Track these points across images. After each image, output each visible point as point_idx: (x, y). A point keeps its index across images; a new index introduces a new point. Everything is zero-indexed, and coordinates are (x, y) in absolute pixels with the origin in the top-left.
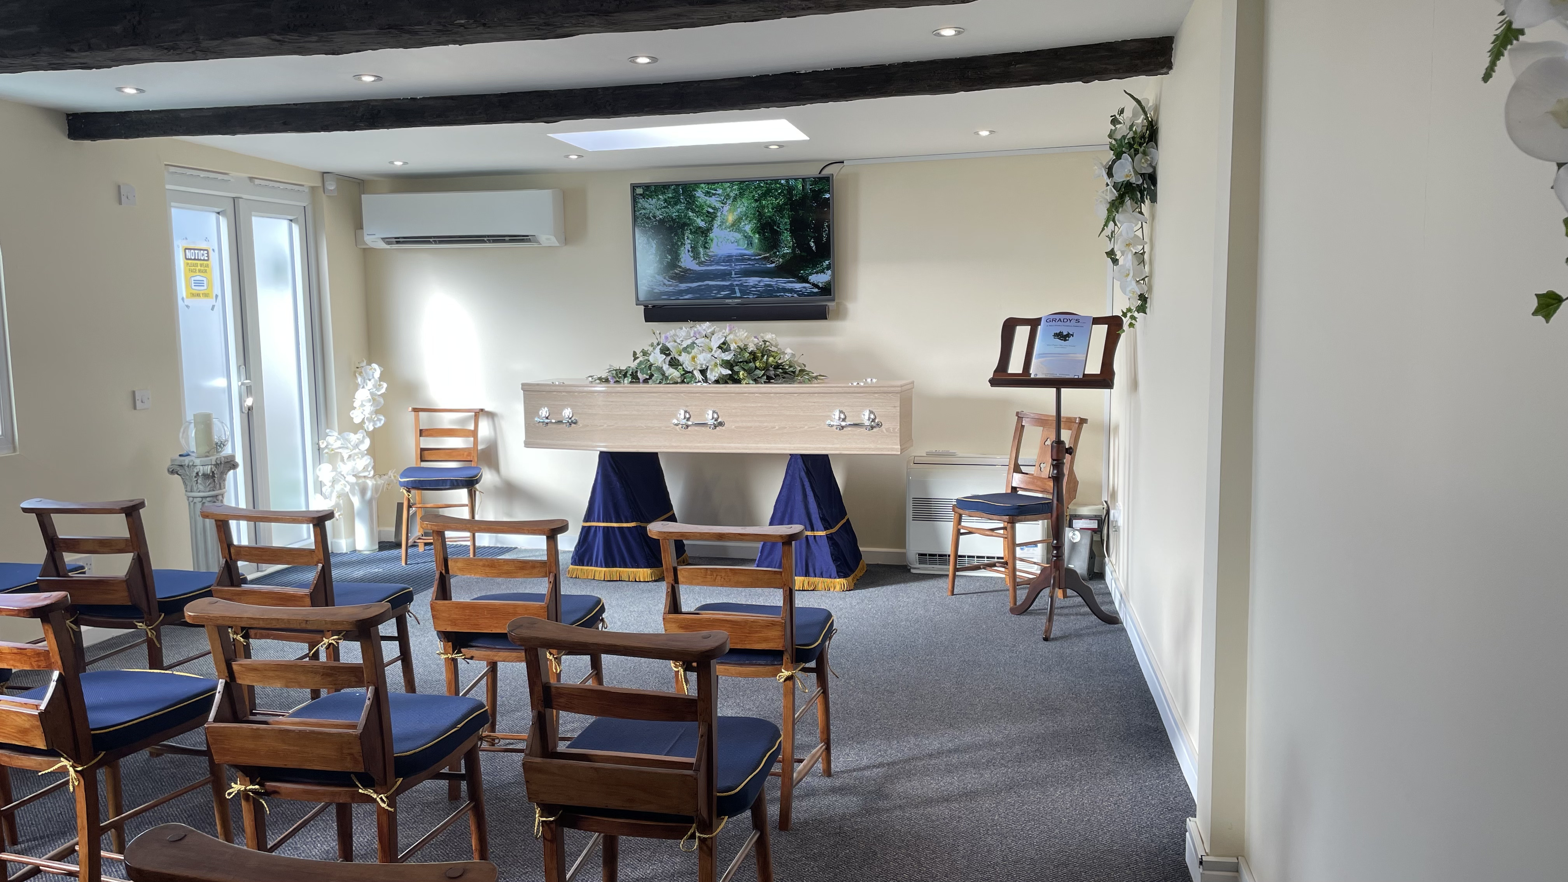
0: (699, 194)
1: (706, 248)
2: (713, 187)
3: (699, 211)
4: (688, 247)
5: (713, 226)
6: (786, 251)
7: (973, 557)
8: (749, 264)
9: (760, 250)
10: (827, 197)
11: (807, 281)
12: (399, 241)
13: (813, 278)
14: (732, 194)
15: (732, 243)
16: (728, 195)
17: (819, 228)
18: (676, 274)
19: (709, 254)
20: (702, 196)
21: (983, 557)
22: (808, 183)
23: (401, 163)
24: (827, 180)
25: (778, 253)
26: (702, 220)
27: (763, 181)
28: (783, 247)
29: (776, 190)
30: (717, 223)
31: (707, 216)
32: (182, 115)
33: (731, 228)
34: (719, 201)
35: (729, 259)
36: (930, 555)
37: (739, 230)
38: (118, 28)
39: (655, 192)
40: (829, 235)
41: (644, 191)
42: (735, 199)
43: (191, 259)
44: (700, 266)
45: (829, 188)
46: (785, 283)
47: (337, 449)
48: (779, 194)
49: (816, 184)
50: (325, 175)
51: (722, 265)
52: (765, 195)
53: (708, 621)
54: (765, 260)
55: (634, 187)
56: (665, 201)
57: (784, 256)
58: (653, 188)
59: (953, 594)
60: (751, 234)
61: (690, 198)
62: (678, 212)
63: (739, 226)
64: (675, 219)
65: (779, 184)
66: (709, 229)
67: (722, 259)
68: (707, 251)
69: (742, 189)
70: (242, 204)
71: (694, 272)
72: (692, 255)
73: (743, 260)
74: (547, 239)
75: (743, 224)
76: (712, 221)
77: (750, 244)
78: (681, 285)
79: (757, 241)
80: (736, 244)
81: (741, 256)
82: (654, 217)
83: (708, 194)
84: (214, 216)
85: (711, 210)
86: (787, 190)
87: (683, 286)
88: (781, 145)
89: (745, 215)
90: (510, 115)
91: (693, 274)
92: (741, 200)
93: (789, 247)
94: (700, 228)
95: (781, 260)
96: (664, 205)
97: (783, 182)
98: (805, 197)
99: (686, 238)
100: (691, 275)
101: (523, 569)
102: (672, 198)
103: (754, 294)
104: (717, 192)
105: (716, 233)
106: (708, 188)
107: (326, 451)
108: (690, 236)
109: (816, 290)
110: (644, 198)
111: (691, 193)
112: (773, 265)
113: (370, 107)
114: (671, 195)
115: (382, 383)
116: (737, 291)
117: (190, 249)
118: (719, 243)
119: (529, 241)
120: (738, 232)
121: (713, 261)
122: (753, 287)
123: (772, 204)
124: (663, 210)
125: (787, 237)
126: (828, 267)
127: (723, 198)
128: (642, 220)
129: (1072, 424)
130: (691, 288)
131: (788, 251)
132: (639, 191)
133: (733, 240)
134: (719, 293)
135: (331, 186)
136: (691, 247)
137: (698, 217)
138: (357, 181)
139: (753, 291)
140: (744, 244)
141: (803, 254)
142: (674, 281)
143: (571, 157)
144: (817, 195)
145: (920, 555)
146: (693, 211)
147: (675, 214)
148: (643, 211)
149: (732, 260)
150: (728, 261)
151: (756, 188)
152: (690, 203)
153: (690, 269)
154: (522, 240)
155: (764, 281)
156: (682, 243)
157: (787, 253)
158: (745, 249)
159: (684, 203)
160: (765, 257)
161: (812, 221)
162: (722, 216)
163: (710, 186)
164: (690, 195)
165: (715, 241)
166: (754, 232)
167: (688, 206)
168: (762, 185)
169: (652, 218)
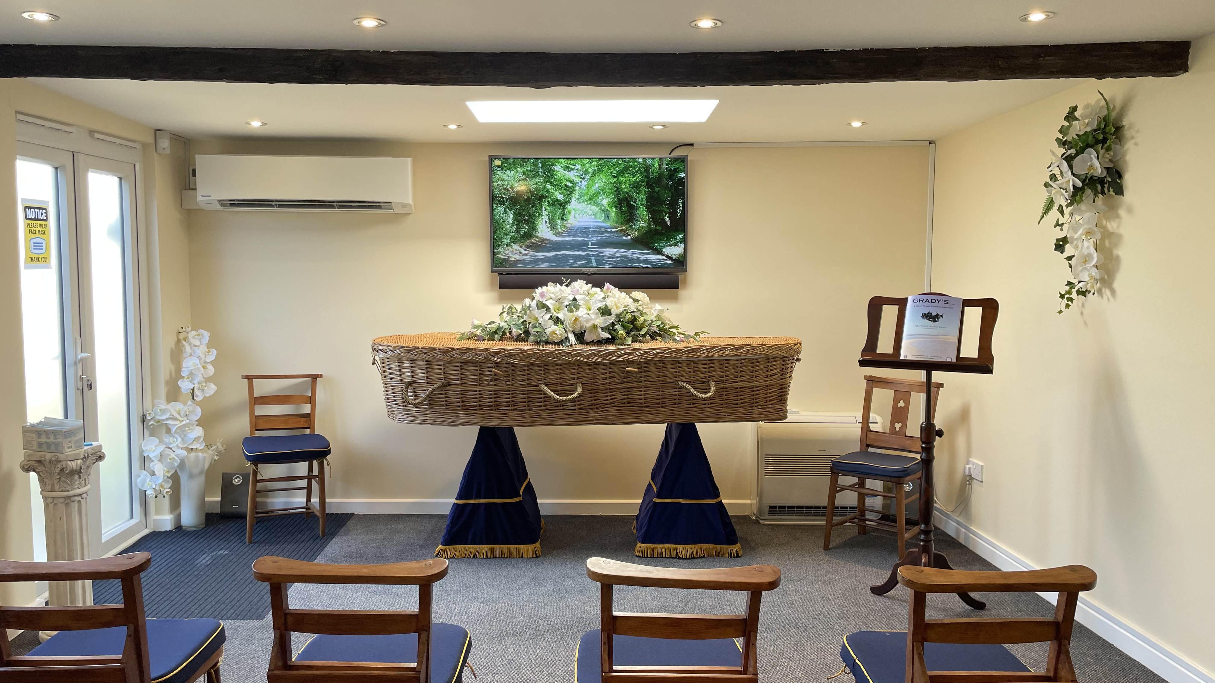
0: (558, 168)
1: (563, 219)
2: (572, 162)
3: (557, 185)
4: (545, 218)
5: (571, 199)
6: (642, 224)
8: (606, 236)
9: (617, 223)
10: (682, 176)
11: (660, 253)
13: (667, 251)
14: (590, 170)
15: (590, 216)
16: (587, 171)
17: (674, 206)
18: (533, 243)
19: (567, 225)
20: (561, 170)
22: (664, 163)
23: (259, 125)
24: (680, 160)
25: (634, 227)
26: (560, 193)
27: (621, 158)
28: (639, 221)
29: (634, 168)
30: (575, 196)
31: (565, 190)
33: (589, 202)
34: (578, 176)
35: (586, 231)
36: (781, 507)
37: (597, 204)
39: (514, 165)
40: (683, 211)
41: (503, 163)
42: (593, 175)
44: (557, 236)
45: (685, 168)
46: (640, 255)
47: (164, 420)
48: (637, 172)
49: (672, 164)
50: (157, 132)
51: (579, 237)
52: (622, 172)
54: (621, 233)
55: (492, 158)
56: (524, 173)
57: (639, 229)
58: (512, 160)
59: (828, 549)
60: (608, 208)
61: (549, 172)
62: (536, 185)
63: (596, 200)
64: (534, 191)
65: (637, 162)
66: (567, 202)
67: (579, 230)
68: (565, 222)
69: (600, 166)
70: (80, 158)
71: (551, 242)
72: (549, 226)
73: (600, 232)
75: (600, 198)
76: (570, 194)
77: (608, 217)
78: (537, 254)
79: (613, 214)
80: (593, 217)
81: (598, 228)
82: (513, 189)
83: (567, 168)
85: (569, 184)
86: (645, 168)
87: (540, 255)
89: (603, 191)
91: (550, 244)
92: (599, 176)
93: (645, 221)
94: (558, 200)
95: (636, 233)
96: (522, 178)
97: (640, 160)
98: (661, 175)
99: (544, 209)
100: (548, 245)
102: (530, 171)
103: (609, 264)
104: (576, 168)
105: (574, 205)
106: (567, 163)
108: (548, 208)
109: (670, 262)
110: (502, 169)
111: (550, 167)
112: (629, 237)
114: (530, 168)
115: (211, 349)
116: (593, 261)
118: (577, 216)
119: (380, 207)
120: (596, 206)
121: (570, 232)
122: (609, 257)
123: (629, 180)
124: (521, 182)
125: (643, 212)
126: (682, 241)
127: (581, 173)
128: (500, 190)
130: (547, 257)
131: (644, 225)
132: (498, 163)
133: (590, 212)
134: (575, 262)
135: (165, 144)
136: (549, 218)
137: (556, 190)
138: (184, 140)
139: (609, 261)
140: (601, 217)
141: (658, 228)
142: (531, 250)
143: (450, 126)
144: (672, 174)
145: (770, 507)
146: (551, 184)
147: (533, 186)
148: (501, 183)
149: (589, 231)
150: (585, 233)
151: (614, 165)
152: (549, 176)
153: (546, 239)
154: (376, 207)
155: (619, 252)
156: (539, 215)
157: (643, 227)
158: (602, 222)
159: (543, 176)
160: (621, 230)
161: (667, 198)
162: (581, 190)
163: (569, 161)
164: (548, 169)
165: (573, 213)
166: (612, 206)
167: (547, 179)
168: (621, 162)
169: (510, 190)
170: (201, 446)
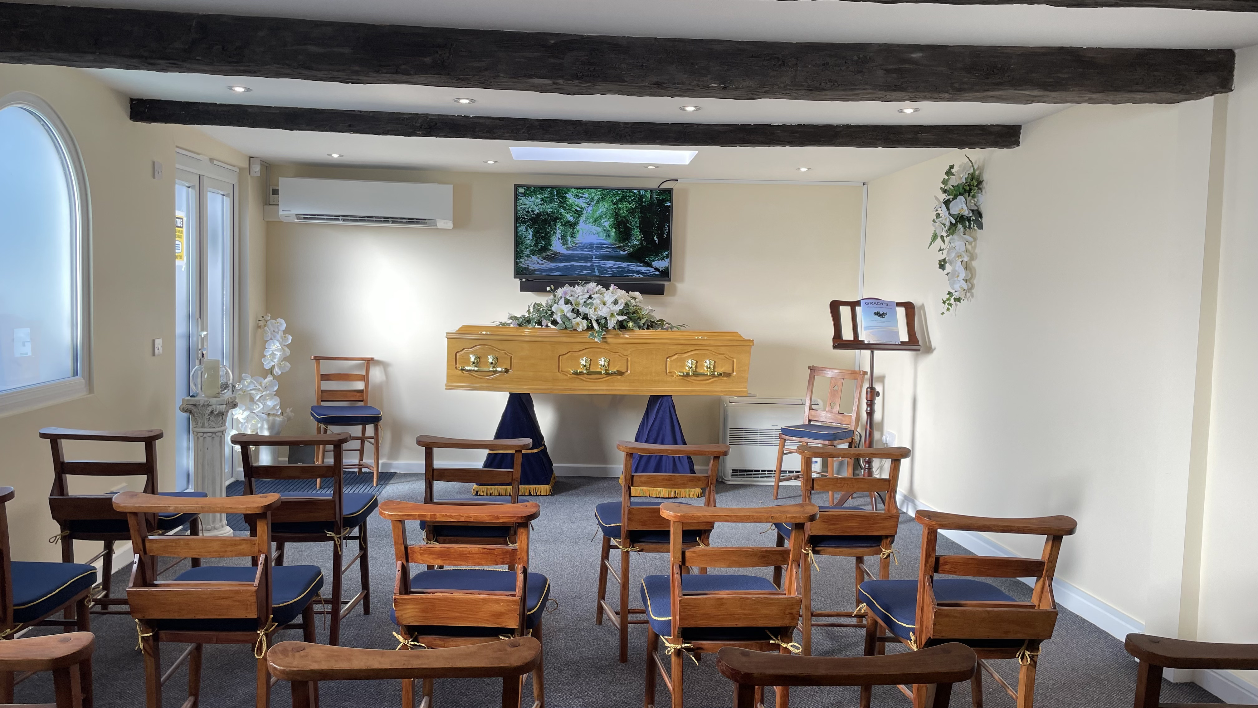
0: (570, 196)
1: (572, 237)
2: (581, 191)
3: (569, 209)
4: (559, 235)
5: (579, 221)
6: (636, 242)
7: (765, 471)
8: (607, 251)
9: (616, 241)
10: (668, 205)
11: (649, 265)
12: (308, 217)
13: (655, 264)
14: (596, 198)
15: (594, 234)
16: (592, 198)
17: (661, 228)
18: (548, 255)
19: (576, 242)
20: (572, 197)
22: (654, 194)
23: (338, 156)
24: (669, 192)
25: (629, 244)
26: (571, 216)
27: (620, 190)
28: (633, 240)
29: (630, 197)
30: (583, 218)
31: (575, 213)
33: (594, 224)
34: (585, 202)
35: (591, 246)
36: (741, 470)
37: (600, 225)
39: (534, 193)
40: (668, 232)
41: (526, 190)
42: (598, 202)
44: (567, 250)
45: (670, 198)
46: (634, 266)
47: (251, 390)
48: (632, 200)
49: (660, 195)
50: (252, 158)
51: (585, 251)
52: (621, 200)
54: (619, 249)
55: (517, 187)
56: (542, 199)
57: (634, 246)
58: (533, 189)
59: (777, 499)
60: (609, 228)
61: (563, 199)
62: (552, 208)
63: (600, 222)
64: (550, 214)
65: (632, 193)
66: (576, 223)
67: (585, 246)
68: (574, 239)
69: (604, 195)
70: (205, 181)
71: (562, 255)
72: (562, 242)
73: (602, 248)
74: (445, 224)
75: (603, 220)
76: (579, 217)
77: (608, 236)
78: (551, 264)
79: (613, 234)
80: (597, 235)
81: (600, 245)
82: (533, 211)
83: (576, 196)
84: (185, 189)
85: (579, 209)
86: (639, 197)
87: (553, 265)
89: (605, 214)
91: (562, 256)
92: (602, 203)
93: (638, 240)
94: (569, 221)
95: (631, 249)
96: (541, 203)
97: (635, 191)
98: (651, 203)
99: (557, 228)
100: (560, 257)
102: (548, 197)
103: (609, 274)
104: (584, 196)
105: (581, 226)
106: (577, 192)
108: (561, 227)
109: (657, 273)
110: (525, 196)
111: (563, 194)
112: (625, 253)
114: (547, 195)
115: (287, 335)
116: (596, 270)
118: (584, 234)
119: (425, 223)
120: (599, 227)
121: (578, 247)
122: (609, 268)
123: (626, 207)
124: (540, 206)
125: (636, 232)
126: (667, 256)
127: (588, 201)
128: (523, 213)
129: (857, 375)
130: (559, 267)
132: (521, 190)
133: (595, 232)
134: (582, 271)
135: (254, 168)
136: (561, 236)
137: (568, 213)
138: (266, 164)
139: (608, 271)
140: (603, 235)
141: (648, 246)
142: (546, 261)
144: (661, 203)
145: (733, 470)
146: (564, 208)
147: (549, 210)
148: (524, 206)
149: (593, 247)
150: (590, 248)
151: (614, 194)
152: (562, 202)
153: (559, 253)
154: (422, 223)
155: (617, 264)
156: (554, 232)
157: (636, 244)
158: (604, 240)
159: (557, 202)
160: (619, 246)
161: (656, 222)
162: (587, 214)
163: (579, 191)
164: (562, 197)
165: (580, 232)
166: (612, 227)
167: (560, 205)
168: (620, 193)
169: (531, 212)
170: (277, 412)
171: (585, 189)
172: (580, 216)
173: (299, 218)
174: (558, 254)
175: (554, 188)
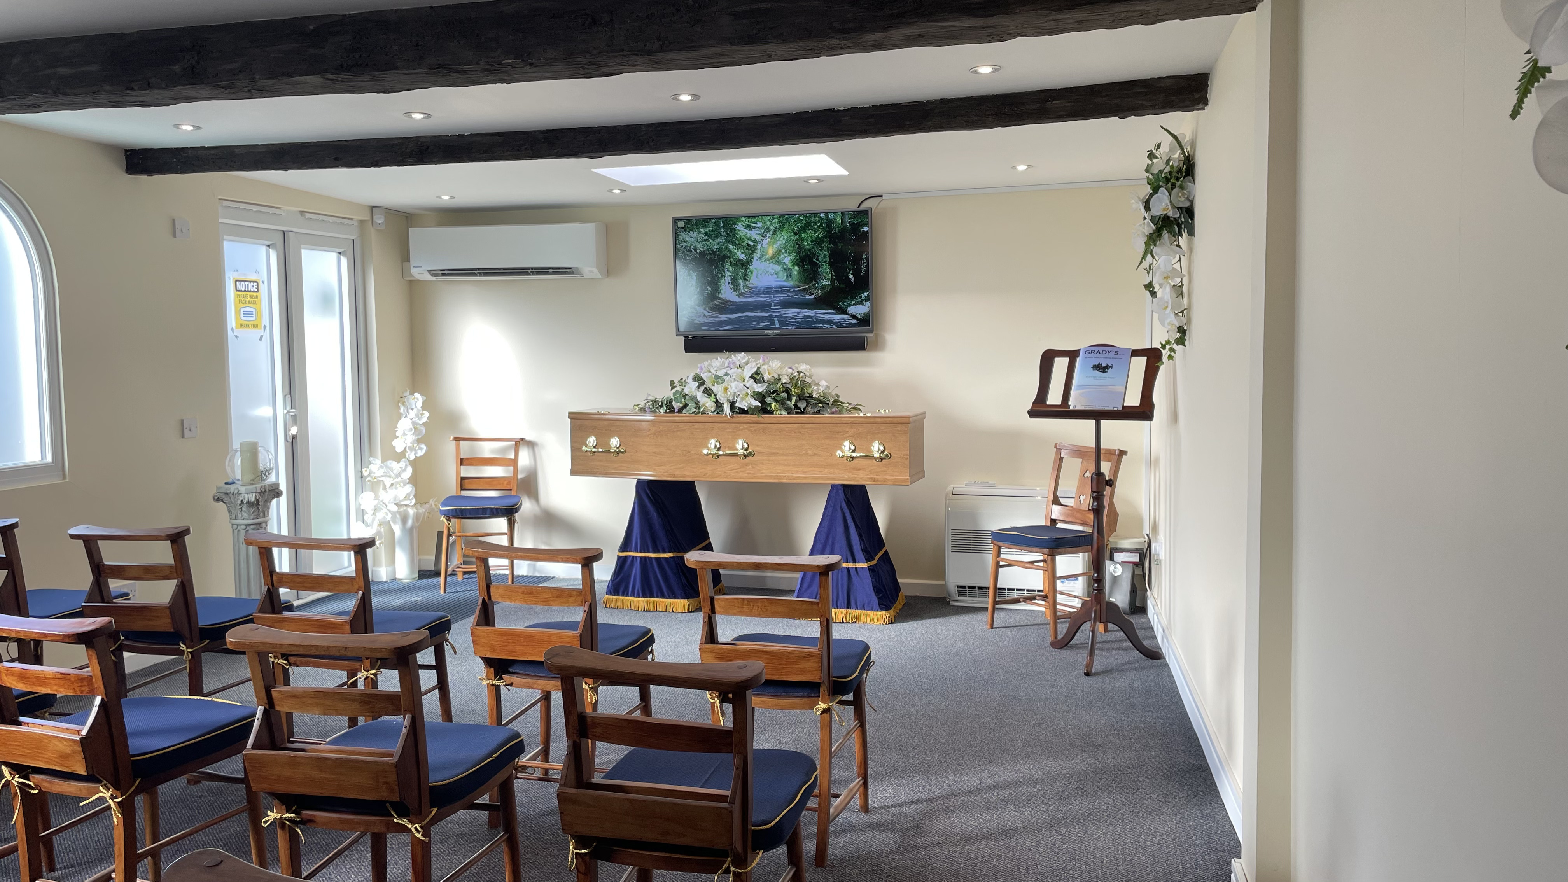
0: (740, 227)
1: (745, 279)
2: (753, 220)
3: (739, 244)
4: (728, 279)
5: (753, 258)
6: (825, 283)
7: (1013, 590)
8: (788, 296)
9: (799, 282)
10: (865, 230)
11: (845, 313)
12: (444, 273)
13: (852, 310)
14: (772, 228)
15: (772, 275)
16: (768, 228)
17: (857, 261)
18: (716, 305)
19: (750, 286)
20: (743, 229)
21: (1024, 590)
22: (847, 217)
23: (448, 198)
24: (866, 213)
25: (817, 285)
26: (742, 253)
27: (803, 214)
28: (822, 279)
29: (816, 223)
30: (756, 256)
31: (747, 249)
32: (237, 151)
33: (771, 261)
34: (759, 234)
35: (768, 291)
36: (969, 587)
37: (779, 262)
38: (177, 68)
39: (697, 225)
40: (867, 267)
41: (686, 224)
42: (775, 232)
43: (241, 291)
44: (740, 297)
45: (868, 221)
46: (824, 314)
47: (379, 477)
48: (819, 227)
49: (855, 218)
50: (374, 209)
51: (762, 297)
52: (804, 228)
53: (744, 652)
54: (804, 292)
55: (675, 221)
56: (706, 234)
57: (823, 287)
58: (695, 221)
59: (992, 628)
60: (790, 266)
61: (731, 231)
62: (719, 245)
63: (778, 258)
64: (716, 252)
65: (818, 217)
66: (749, 262)
67: (762, 290)
68: (747, 283)
69: (782, 223)
70: (291, 237)
71: (734, 303)
72: (732, 287)
73: (783, 292)
74: (590, 270)
75: (782, 256)
76: (752, 254)
77: (790, 276)
78: (720, 316)
79: (796, 273)
80: (776, 276)
81: (781, 288)
82: (695, 250)
83: (748, 227)
84: (264, 248)
85: (751, 243)
86: (826, 223)
87: (723, 317)
88: (820, 180)
89: (784, 248)
90: (555, 151)
91: (733, 305)
92: (781, 233)
93: (828, 279)
94: (740, 260)
95: (820, 292)
96: (705, 238)
97: (822, 215)
98: (843, 230)
99: (726, 270)
100: (731, 307)
101: (560, 597)
102: (713, 231)
103: (793, 325)
104: (758, 226)
105: (756, 266)
106: (748, 222)
107: (369, 479)
108: (731, 268)
109: (854, 321)
110: (685, 231)
111: (732, 226)
112: (812, 297)
113: (419, 143)
114: (712, 228)
115: (424, 412)
116: (776, 322)
117: (241, 281)
118: (759, 275)
119: (572, 273)
120: (778, 265)
121: (752, 293)
122: (792, 318)
123: (811, 237)
124: (704, 243)
125: (826, 269)
126: (867, 299)
127: (763, 231)
128: (683, 252)
129: (1112, 456)
130: (730, 319)
131: (827, 283)
132: (681, 224)
133: (773, 271)
134: (758, 324)
135: (380, 220)
136: (731, 279)
137: (738, 250)
138: (405, 215)
139: (792, 322)
140: (783, 276)
141: (842, 286)
142: (714, 313)
143: (614, 191)
144: (856, 228)
145: (959, 587)
146: (733, 244)
147: (715, 247)
148: (684, 244)
149: (771, 291)
150: (767, 293)
151: (795, 221)
152: (730, 236)
153: (730, 301)
154: (565, 273)
155: (802, 312)
156: (722, 276)
157: (826, 285)
158: (785, 281)
159: (724, 236)
160: (804, 289)
161: (850, 253)
162: (762, 249)
163: (750, 220)
164: (730, 229)
165: (755, 273)
166: (794, 264)
167: (729, 239)
168: (801, 218)
169: (693, 250)
170: (411, 503)
171: (758, 216)
172: (753, 252)
173: (435, 275)
174: (728, 303)
175: (720, 219)
